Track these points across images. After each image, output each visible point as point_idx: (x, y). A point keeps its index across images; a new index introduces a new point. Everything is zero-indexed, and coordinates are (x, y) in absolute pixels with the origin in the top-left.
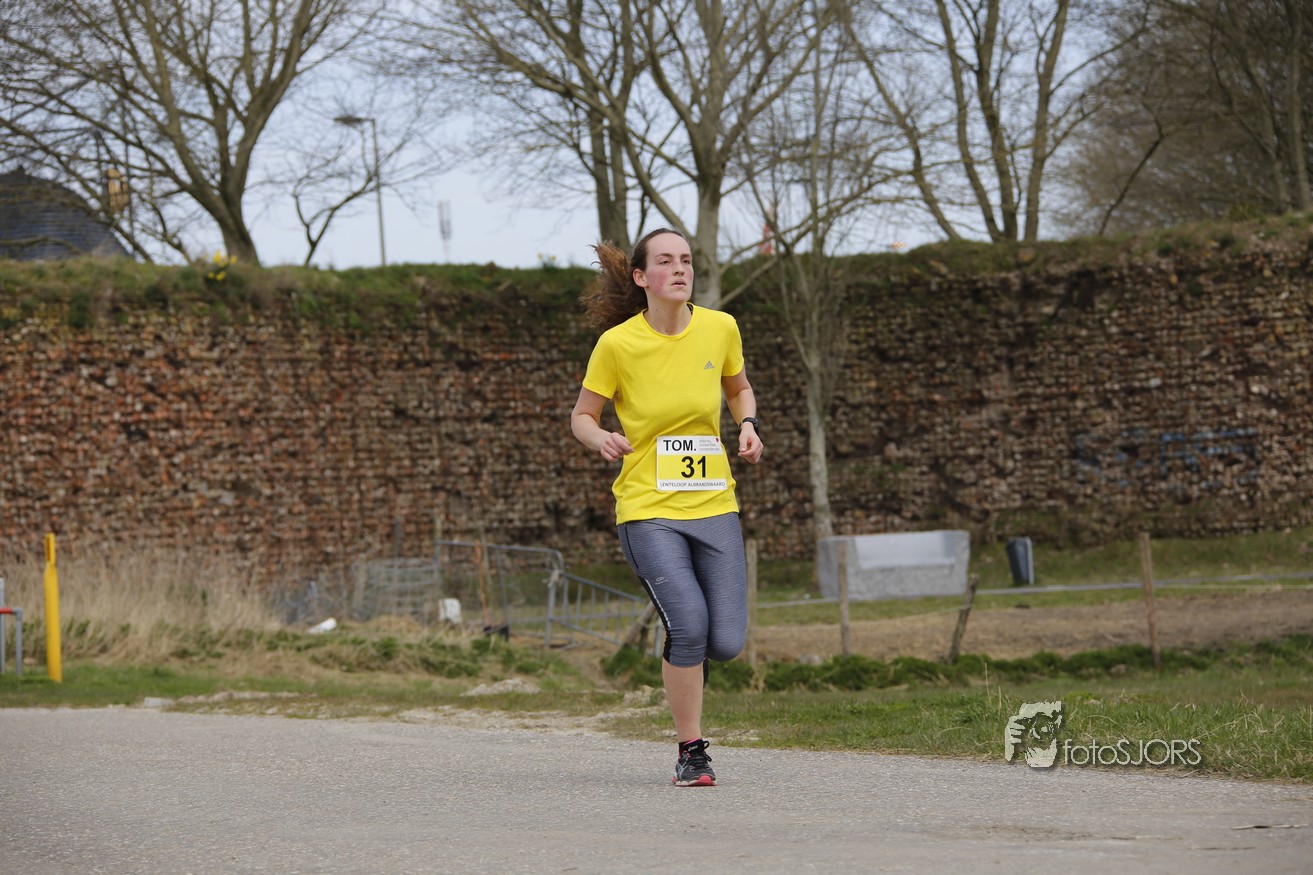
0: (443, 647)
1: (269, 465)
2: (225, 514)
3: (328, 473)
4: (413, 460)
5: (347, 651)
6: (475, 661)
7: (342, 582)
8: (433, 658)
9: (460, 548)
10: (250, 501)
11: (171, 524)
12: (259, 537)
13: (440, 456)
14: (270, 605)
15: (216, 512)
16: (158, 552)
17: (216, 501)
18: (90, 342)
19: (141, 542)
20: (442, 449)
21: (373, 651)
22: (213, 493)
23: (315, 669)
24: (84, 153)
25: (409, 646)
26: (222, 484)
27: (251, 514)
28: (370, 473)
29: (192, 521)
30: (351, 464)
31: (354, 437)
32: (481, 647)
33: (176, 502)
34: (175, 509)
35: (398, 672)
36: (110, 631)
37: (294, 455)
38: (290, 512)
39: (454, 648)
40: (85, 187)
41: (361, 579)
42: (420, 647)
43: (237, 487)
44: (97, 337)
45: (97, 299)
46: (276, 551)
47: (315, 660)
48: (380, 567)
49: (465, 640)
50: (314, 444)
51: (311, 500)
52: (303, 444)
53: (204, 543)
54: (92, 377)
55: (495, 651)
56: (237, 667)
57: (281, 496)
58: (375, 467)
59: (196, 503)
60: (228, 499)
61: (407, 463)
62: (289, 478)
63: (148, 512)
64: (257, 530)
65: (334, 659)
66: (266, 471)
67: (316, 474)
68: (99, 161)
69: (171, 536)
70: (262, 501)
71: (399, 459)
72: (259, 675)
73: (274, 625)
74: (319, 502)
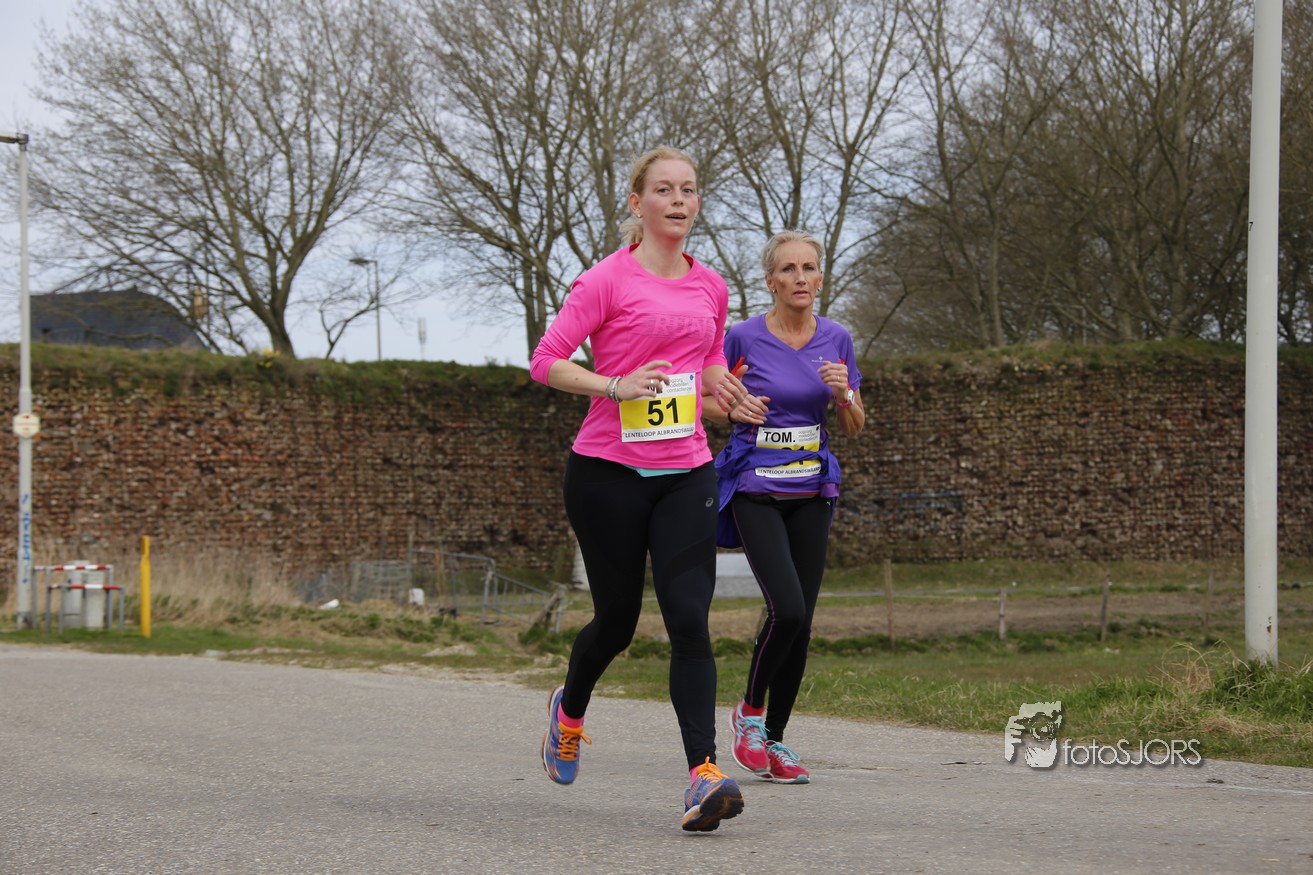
0: (411, 622)
1: (297, 494)
2: (265, 526)
3: (337, 500)
4: (395, 494)
5: (345, 622)
6: (432, 631)
7: (344, 575)
8: (404, 629)
9: (424, 555)
10: (283, 518)
11: (229, 532)
12: (288, 542)
13: (414, 491)
14: (295, 589)
15: (259, 524)
16: (221, 550)
17: (259, 517)
18: (177, 406)
19: (208, 543)
20: (415, 486)
21: (363, 623)
22: (258, 511)
23: (323, 634)
24: (178, 278)
25: (388, 620)
26: (264, 505)
27: (283, 526)
28: (365, 501)
29: (243, 530)
30: (353, 494)
31: (355, 476)
32: (437, 622)
33: (232, 517)
34: (231, 521)
35: (380, 637)
36: (184, 604)
37: (313, 487)
38: (310, 526)
39: (419, 623)
40: (179, 301)
41: (357, 574)
42: (395, 621)
43: (275, 508)
44: (182, 402)
45: (184, 377)
46: (299, 552)
47: (324, 628)
48: (370, 566)
49: (426, 618)
50: (328, 480)
51: (324, 518)
52: (320, 480)
53: (250, 545)
54: (178, 430)
55: (446, 625)
56: (271, 631)
57: (304, 514)
58: (368, 497)
59: (246, 518)
60: (268, 515)
61: (390, 495)
62: (310, 503)
63: (213, 523)
64: (287, 538)
65: (336, 628)
66: (294, 497)
67: (328, 500)
68: (189, 283)
69: (228, 539)
70: (291, 518)
71: (385, 492)
72: (285, 637)
73: (297, 603)
74: (330, 520)
